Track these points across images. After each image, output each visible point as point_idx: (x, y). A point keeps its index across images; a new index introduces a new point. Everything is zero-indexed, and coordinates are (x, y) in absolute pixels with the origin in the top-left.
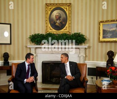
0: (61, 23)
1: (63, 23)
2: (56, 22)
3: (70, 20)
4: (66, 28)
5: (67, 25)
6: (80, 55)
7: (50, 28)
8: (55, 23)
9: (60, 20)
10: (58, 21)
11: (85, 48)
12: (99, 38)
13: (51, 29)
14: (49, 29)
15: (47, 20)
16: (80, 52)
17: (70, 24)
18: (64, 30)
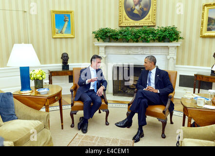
0: (142, 9)
1: (145, 9)
2: (134, 9)
3: (155, 5)
4: (149, 16)
5: (150, 13)
6: (168, 57)
7: (125, 17)
8: (132, 10)
9: (140, 4)
10: (137, 8)
11: (177, 46)
12: (202, 31)
13: (127, 20)
14: (124, 19)
15: (121, 7)
16: (168, 53)
17: (155, 10)
18: (146, 19)
